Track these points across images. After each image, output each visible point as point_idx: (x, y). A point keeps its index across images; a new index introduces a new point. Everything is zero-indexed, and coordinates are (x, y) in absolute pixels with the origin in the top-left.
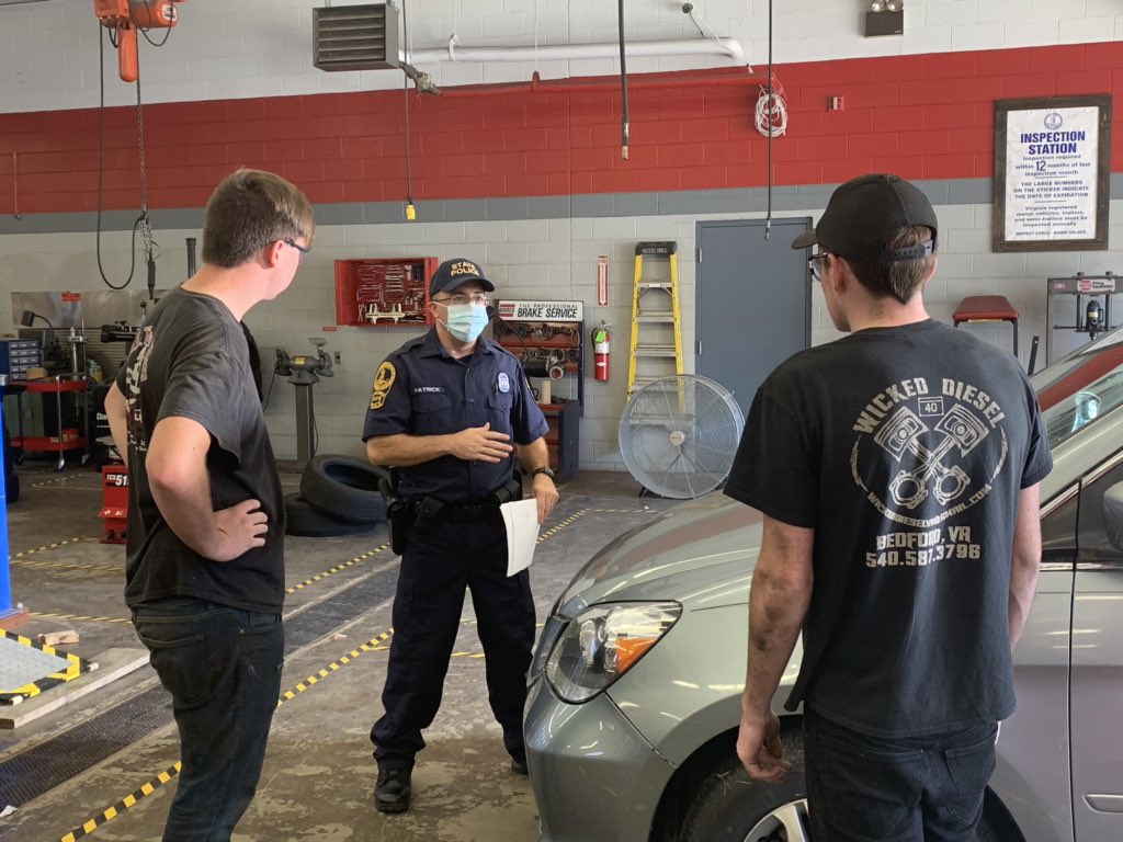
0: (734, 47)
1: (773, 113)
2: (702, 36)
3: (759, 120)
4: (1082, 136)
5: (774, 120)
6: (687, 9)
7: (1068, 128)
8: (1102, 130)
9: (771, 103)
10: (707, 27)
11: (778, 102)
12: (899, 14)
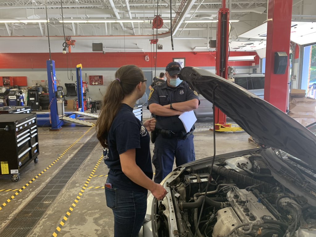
0: (143, 50)
1: (147, 58)
2: (138, 48)
3: (146, 59)
4: (182, 62)
5: (148, 59)
6: (136, 44)
7: (181, 61)
8: (184, 62)
9: (147, 57)
10: (139, 47)
11: (148, 57)
12: (162, 47)
